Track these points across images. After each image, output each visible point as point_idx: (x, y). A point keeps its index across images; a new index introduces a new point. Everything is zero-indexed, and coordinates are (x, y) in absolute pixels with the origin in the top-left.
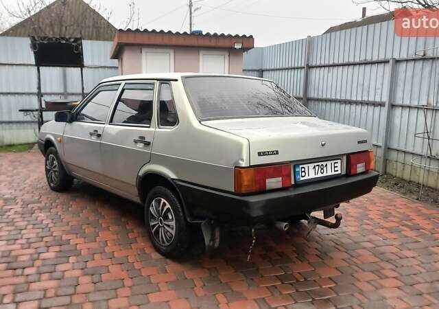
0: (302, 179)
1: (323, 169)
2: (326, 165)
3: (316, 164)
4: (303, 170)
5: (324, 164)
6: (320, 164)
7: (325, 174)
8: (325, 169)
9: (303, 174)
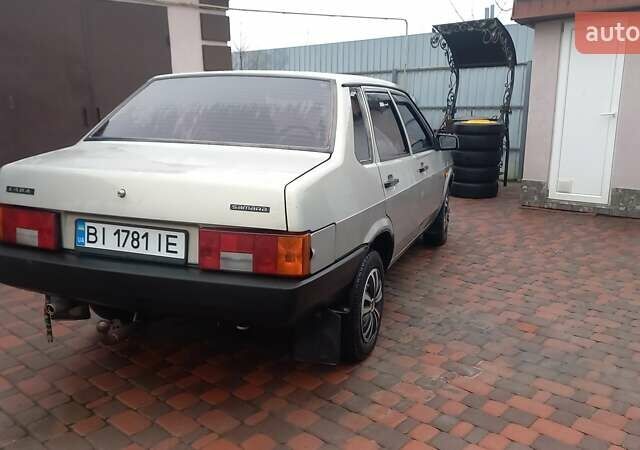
0: (87, 245)
1: (137, 240)
2: (146, 235)
3: (121, 228)
4: (92, 231)
5: (142, 232)
6: (132, 230)
7: (141, 250)
8: (142, 242)
9: (92, 238)
